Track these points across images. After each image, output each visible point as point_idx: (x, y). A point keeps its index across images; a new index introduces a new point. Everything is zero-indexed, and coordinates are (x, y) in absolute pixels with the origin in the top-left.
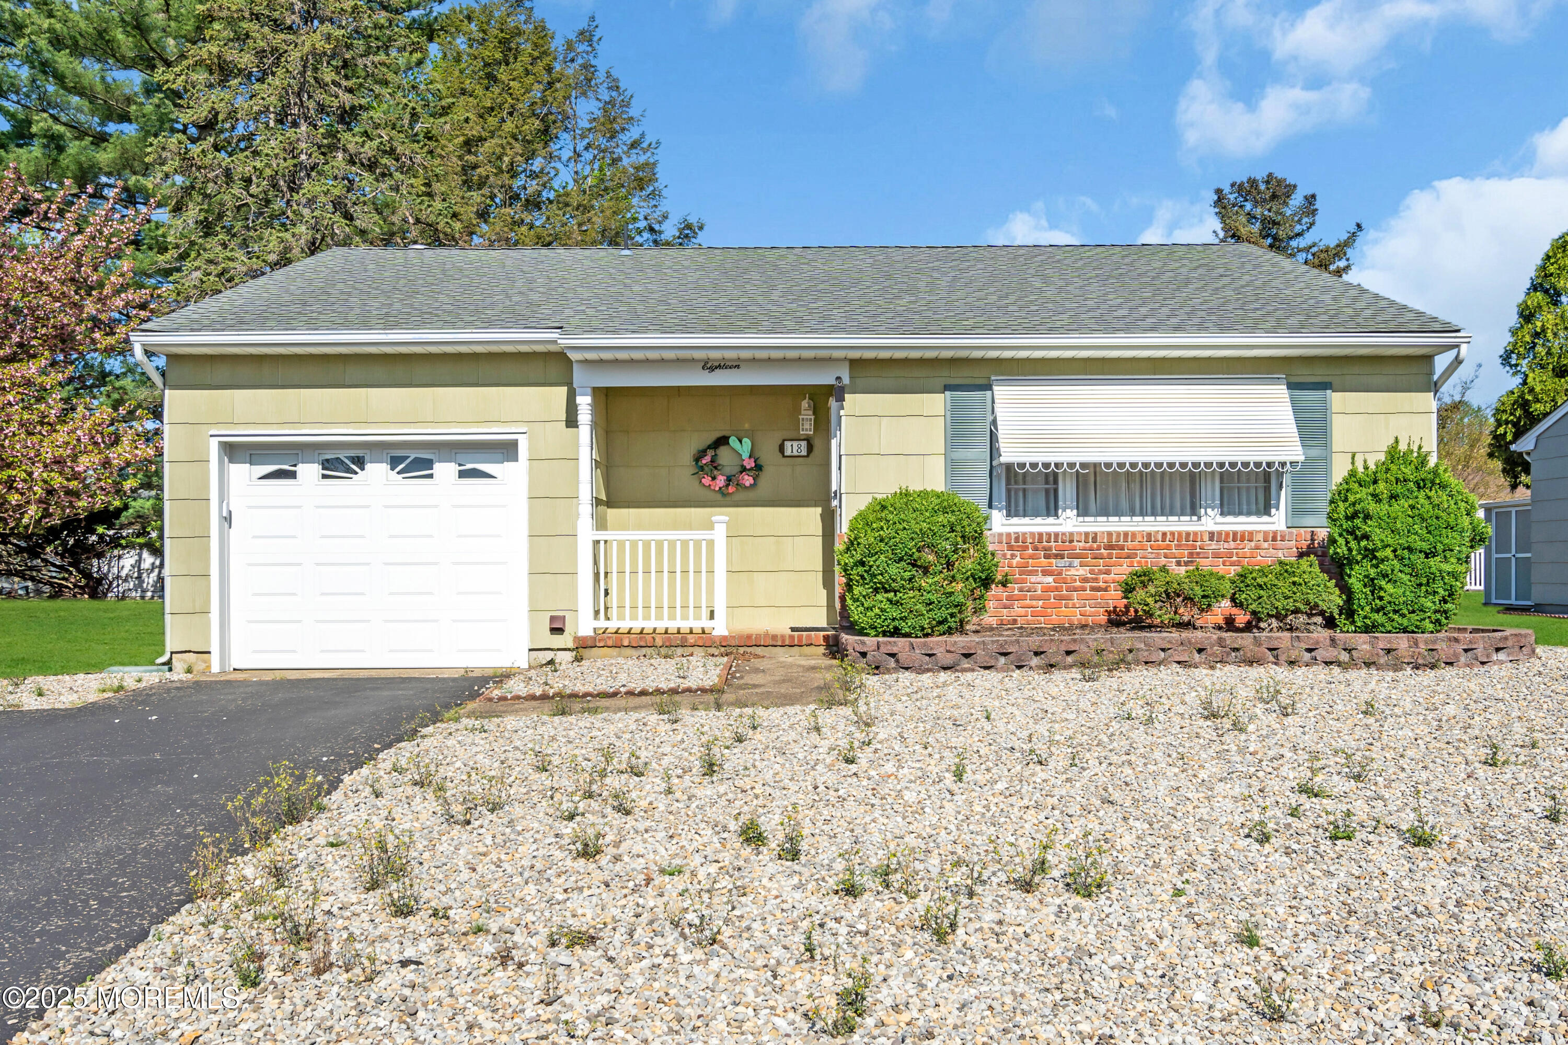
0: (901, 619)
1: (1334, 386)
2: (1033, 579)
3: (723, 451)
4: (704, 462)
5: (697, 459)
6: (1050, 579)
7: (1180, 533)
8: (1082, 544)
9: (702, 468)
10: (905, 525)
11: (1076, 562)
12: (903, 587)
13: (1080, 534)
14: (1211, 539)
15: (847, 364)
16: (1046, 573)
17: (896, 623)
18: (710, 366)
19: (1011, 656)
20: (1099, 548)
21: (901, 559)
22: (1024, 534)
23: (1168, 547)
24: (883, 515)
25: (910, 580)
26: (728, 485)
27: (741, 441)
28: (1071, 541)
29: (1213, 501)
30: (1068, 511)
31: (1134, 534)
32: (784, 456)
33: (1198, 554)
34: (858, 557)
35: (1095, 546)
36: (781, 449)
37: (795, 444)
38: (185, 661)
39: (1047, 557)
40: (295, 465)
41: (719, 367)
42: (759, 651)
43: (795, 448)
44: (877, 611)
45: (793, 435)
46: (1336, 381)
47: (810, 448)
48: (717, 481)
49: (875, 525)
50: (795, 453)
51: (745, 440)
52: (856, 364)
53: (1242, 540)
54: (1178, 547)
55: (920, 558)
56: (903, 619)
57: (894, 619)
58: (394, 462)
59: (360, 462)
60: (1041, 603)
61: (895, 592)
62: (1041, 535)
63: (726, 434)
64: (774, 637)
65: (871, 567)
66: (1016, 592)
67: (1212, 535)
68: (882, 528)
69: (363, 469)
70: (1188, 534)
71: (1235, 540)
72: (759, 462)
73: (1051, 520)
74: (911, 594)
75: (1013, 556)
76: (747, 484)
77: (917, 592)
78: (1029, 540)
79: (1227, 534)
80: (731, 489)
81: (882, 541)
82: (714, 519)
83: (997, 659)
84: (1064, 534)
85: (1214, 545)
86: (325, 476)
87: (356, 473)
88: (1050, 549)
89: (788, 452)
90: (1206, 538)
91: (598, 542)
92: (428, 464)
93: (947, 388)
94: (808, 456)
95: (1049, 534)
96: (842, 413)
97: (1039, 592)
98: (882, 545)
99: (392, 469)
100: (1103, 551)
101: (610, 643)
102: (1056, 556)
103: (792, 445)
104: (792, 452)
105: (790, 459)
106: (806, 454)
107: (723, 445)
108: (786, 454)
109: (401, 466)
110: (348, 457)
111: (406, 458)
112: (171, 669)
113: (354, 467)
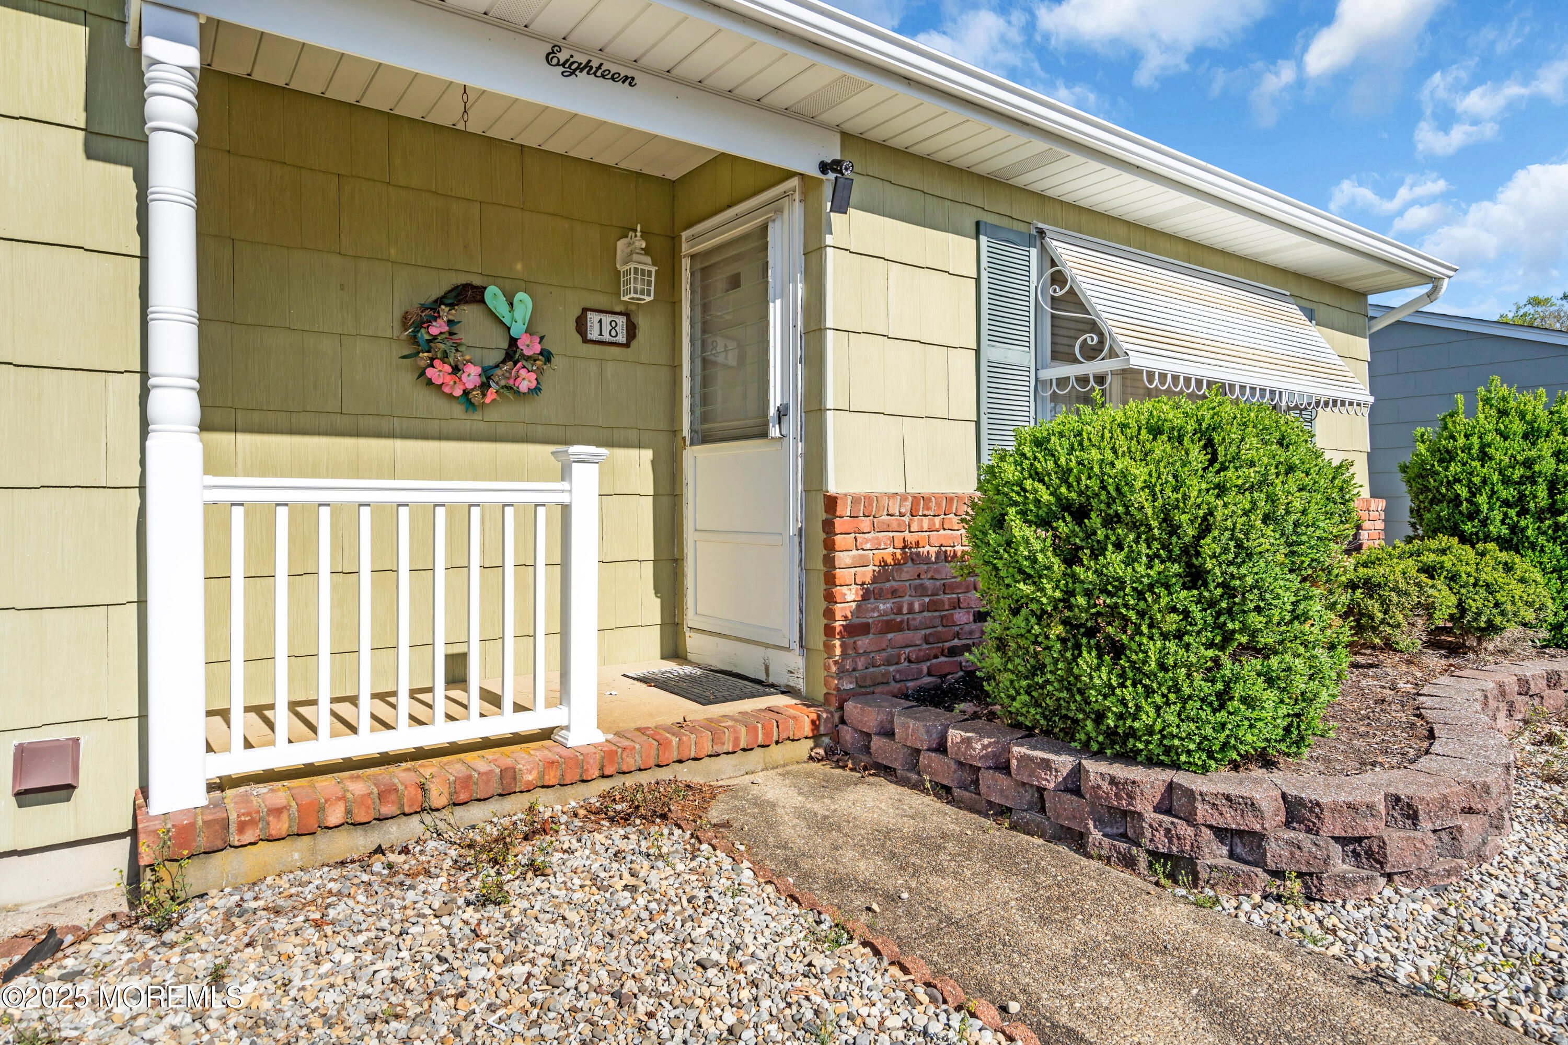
1: (1315, 316)
3: (470, 316)
4: (434, 331)
15: (837, 140)
26: (484, 384)
27: (509, 299)
32: (586, 341)
36: (581, 325)
37: (607, 319)
43: (606, 328)
45: (601, 300)
47: (633, 331)
48: (463, 376)
50: (606, 337)
51: (515, 298)
63: (479, 280)
64: (719, 732)
72: (545, 347)
76: (524, 387)
80: (490, 392)
89: (593, 334)
91: (225, 509)
93: (983, 229)
94: (628, 345)
96: (829, 239)
103: (600, 321)
104: (601, 334)
105: (597, 347)
106: (624, 341)
107: (467, 302)
108: (590, 337)
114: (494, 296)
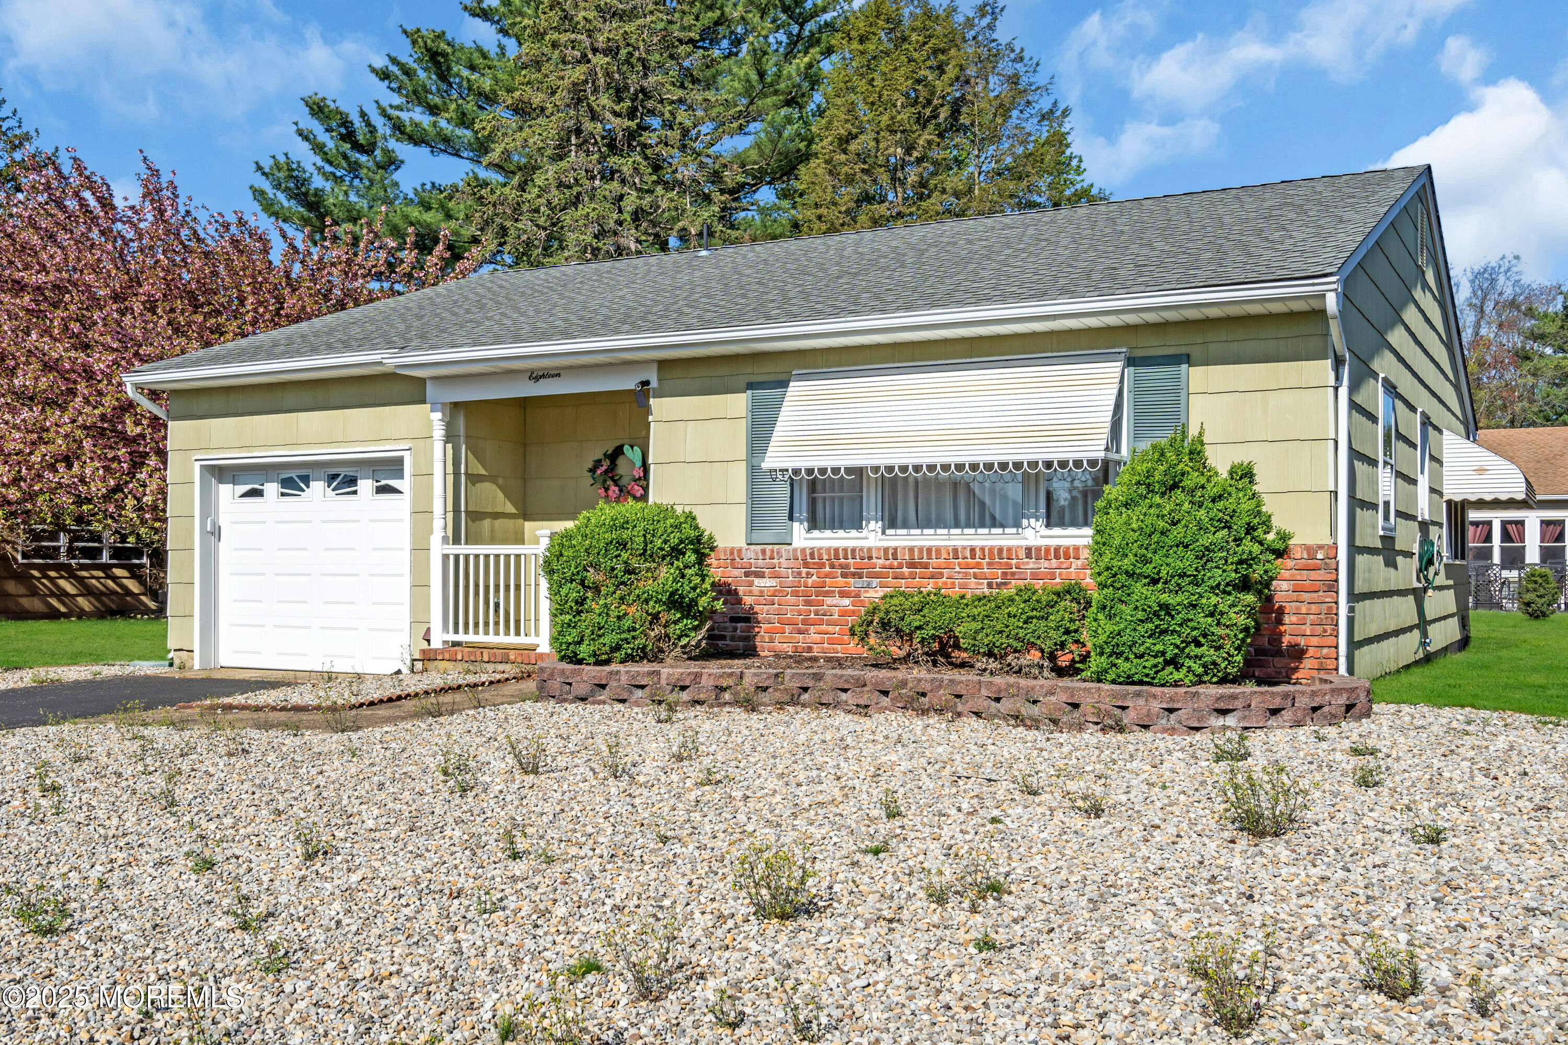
1: (1192, 359)
2: (829, 601)
3: (622, 461)
4: (599, 472)
5: (592, 470)
6: (846, 601)
7: (991, 549)
8: (881, 561)
9: (596, 479)
11: (875, 582)
13: (879, 549)
14: (1029, 556)
15: (655, 366)
16: (843, 595)
18: (536, 376)
19: (647, 689)
20: (900, 566)
22: (820, 549)
23: (978, 566)
26: (620, 496)
28: (870, 558)
29: (1037, 510)
30: (873, 523)
31: (938, 550)
33: (1013, 574)
35: (896, 563)
38: (180, 657)
39: (844, 575)
40: (262, 485)
41: (543, 376)
46: (1195, 352)
48: (611, 492)
51: (635, 449)
52: (663, 364)
53: (1067, 557)
54: (990, 565)
55: (586, 578)
58: (330, 480)
59: (306, 480)
60: (838, 628)
62: (836, 550)
63: (625, 442)
66: (812, 616)
67: (1029, 550)
69: (308, 487)
70: (1000, 550)
71: (1057, 557)
73: (854, 533)
75: (809, 575)
76: (638, 495)
78: (825, 557)
79: (1047, 550)
82: (538, 533)
83: (631, 693)
84: (861, 549)
85: (1032, 564)
86: (283, 494)
87: (303, 491)
88: (847, 566)
90: (1022, 554)
91: (448, 558)
92: (352, 481)
93: (751, 386)
95: (845, 550)
96: (651, 418)
97: (836, 616)
99: (329, 486)
100: (905, 569)
101: (447, 656)
102: (854, 575)
109: (335, 484)
110: (298, 477)
111: (338, 475)
112: (171, 665)
113: (302, 485)
114: (626, 448)
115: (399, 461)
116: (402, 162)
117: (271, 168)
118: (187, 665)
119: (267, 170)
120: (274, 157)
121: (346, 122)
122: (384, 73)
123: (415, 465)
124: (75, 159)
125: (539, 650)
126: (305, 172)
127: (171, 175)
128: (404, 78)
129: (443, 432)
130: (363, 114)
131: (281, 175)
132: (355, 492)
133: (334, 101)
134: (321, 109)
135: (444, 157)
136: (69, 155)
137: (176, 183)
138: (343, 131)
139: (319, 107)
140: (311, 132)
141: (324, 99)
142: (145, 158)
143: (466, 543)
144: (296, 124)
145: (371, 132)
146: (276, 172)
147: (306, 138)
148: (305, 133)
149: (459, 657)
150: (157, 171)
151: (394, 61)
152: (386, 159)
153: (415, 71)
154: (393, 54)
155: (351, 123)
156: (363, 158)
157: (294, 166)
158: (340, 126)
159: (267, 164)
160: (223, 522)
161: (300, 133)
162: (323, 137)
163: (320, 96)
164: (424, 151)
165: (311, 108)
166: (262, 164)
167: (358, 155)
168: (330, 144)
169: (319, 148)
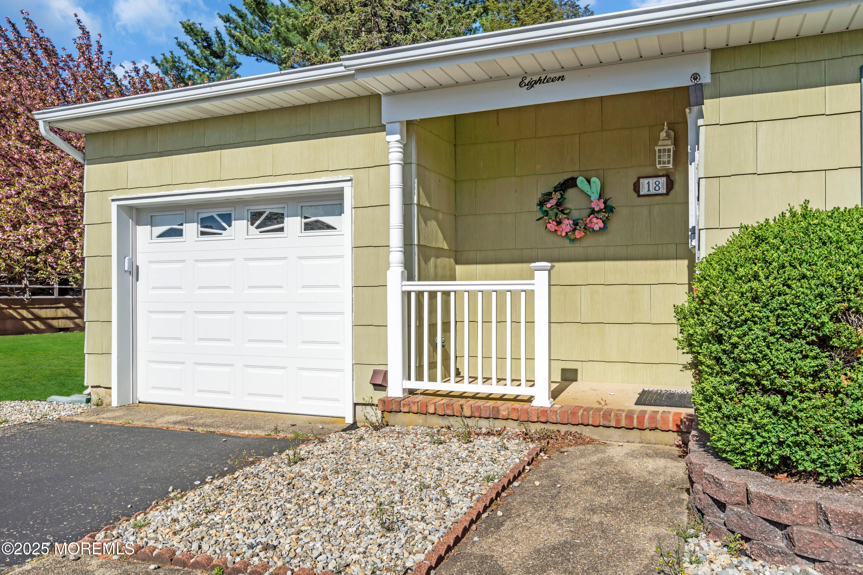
0: (797, 444)
3: (570, 193)
4: (549, 205)
5: (541, 204)
9: (546, 213)
10: (804, 269)
12: (801, 388)
15: (708, 56)
17: (787, 452)
21: (796, 335)
24: (758, 252)
25: (815, 375)
26: (574, 230)
27: (589, 182)
32: (639, 196)
34: (710, 327)
36: (636, 187)
37: (652, 181)
38: (97, 394)
40: (182, 224)
42: (587, 432)
43: (653, 186)
44: (746, 426)
45: (649, 171)
47: (670, 185)
48: (563, 226)
49: (741, 271)
50: (652, 191)
51: (593, 179)
55: (838, 333)
56: (801, 445)
57: (780, 444)
58: (255, 217)
59: (228, 219)
61: (784, 395)
63: (574, 175)
64: (607, 414)
65: (735, 346)
68: (756, 277)
69: (230, 225)
72: (609, 203)
74: (817, 400)
76: (596, 228)
77: (830, 397)
80: (578, 234)
81: (755, 299)
86: (203, 233)
87: (225, 229)
89: (644, 191)
91: (409, 293)
92: (279, 219)
94: (667, 194)
96: (700, 122)
98: (757, 307)
99: (252, 224)
101: (415, 409)
103: (648, 183)
104: (649, 190)
105: (647, 199)
106: (665, 192)
107: (570, 187)
108: (642, 193)
109: (258, 222)
110: (219, 215)
111: (261, 214)
112: (88, 401)
113: (224, 224)
114: (581, 181)
115: (339, 195)
116: (240, 64)
117: (162, 61)
118: (105, 402)
119: (159, 62)
120: (164, 55)
121: (207, 39)
122: (227, 18)
123: (355, 196)
124: (27, 19)
125: (535, 403)
126: (183, 64)
127: (98, 36)
128: (239, 20)
129: (400, 155)
130: (218, 33)
131: (168, 66)
132: (281, 230)
133: (200, 24)
134: (192, 30)
135: (264, 62)
136: (22, 16)
137: (101, 43)
138: (205, 44)
139: (191, 28)
140: (186, 44)
141: (194, 24)
142: (79, 21)
143: (419, 280)
144: (176, 38)
145: (222, 44)
146: (165, 64)
147: (183, 48)
148: (182, 44)
149: (431, 410)
150: (88, 33)
151: (234, 9)
152: (231, 61)
153: (246, 15)
154: (233, 5)
155: (210, 38)
156: (217, 61)
157: (176, 60)
158: (203, 40)
159: (159, 59)
160: (141, 261)
161: (179, 45)
162: (193, 47)
163: (191, 22)
164: (252, 59)
165: (186, 29)
166: (156, 58)
167: (214, 59)
168: (197, 52)
169: (191, 53)
